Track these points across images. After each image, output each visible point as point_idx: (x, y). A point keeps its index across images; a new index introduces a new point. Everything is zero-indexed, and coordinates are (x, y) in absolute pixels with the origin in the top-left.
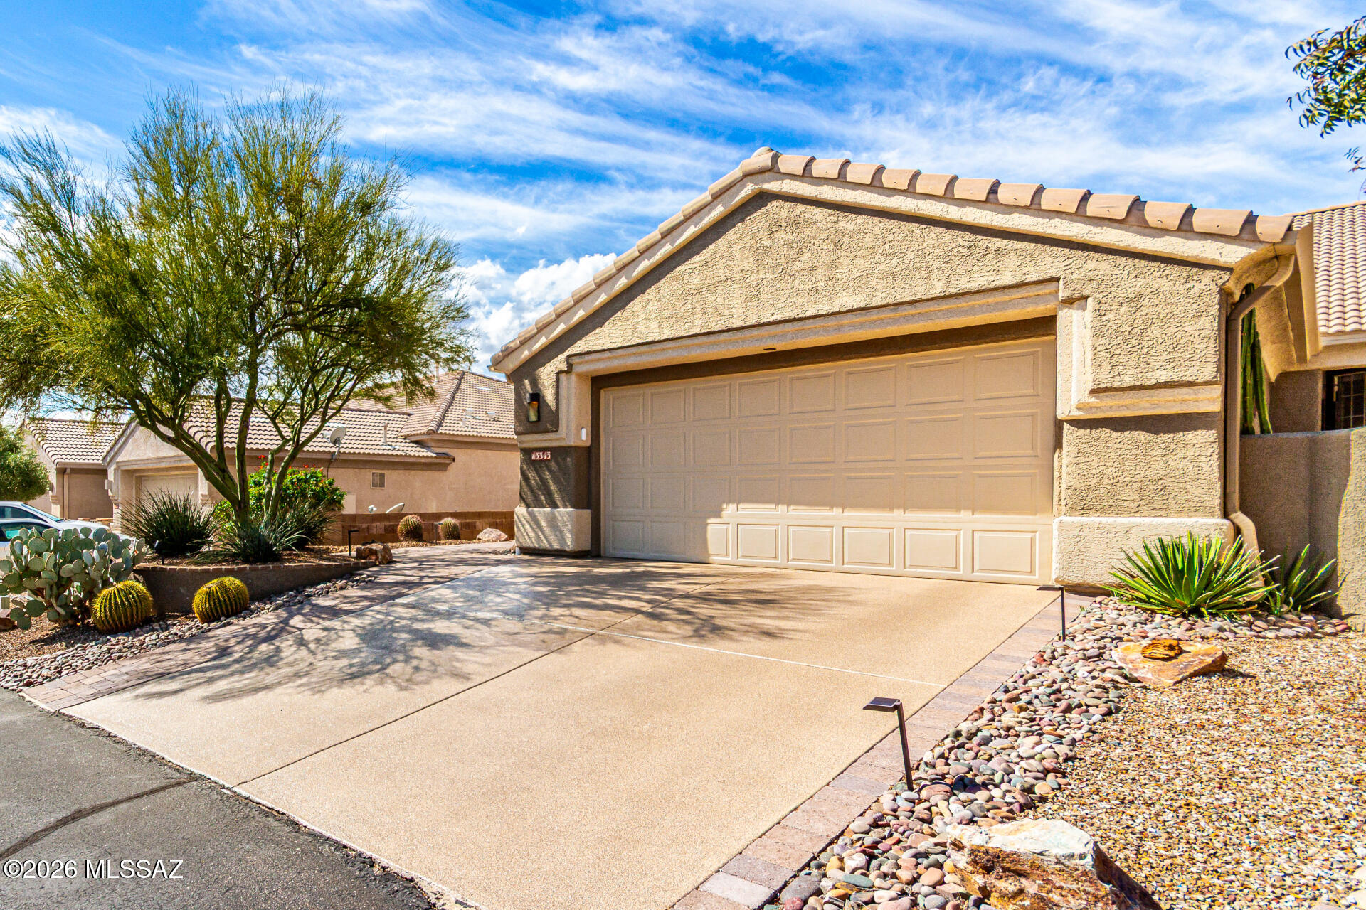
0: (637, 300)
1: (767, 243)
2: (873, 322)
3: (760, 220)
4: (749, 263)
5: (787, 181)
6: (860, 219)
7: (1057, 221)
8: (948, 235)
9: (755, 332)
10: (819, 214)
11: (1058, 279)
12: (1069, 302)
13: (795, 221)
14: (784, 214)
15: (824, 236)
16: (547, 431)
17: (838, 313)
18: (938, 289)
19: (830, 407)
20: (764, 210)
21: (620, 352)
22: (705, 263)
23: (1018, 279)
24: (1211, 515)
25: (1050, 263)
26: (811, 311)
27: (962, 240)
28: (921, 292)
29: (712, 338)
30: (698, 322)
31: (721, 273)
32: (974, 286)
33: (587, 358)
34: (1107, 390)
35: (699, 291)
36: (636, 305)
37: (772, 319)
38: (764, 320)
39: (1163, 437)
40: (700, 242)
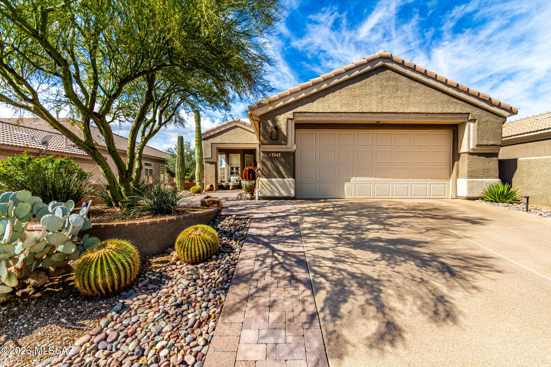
0: (331, 94)
1: (386, 84)
2: (419, 118)
3: (383, 75)
4: (379, 89)
5: (394, 64)
6: (417, 84)
7: (471, 97)
8: (443, 95)
9: (380, 115)
10: (404, 79)
11: (469, 114)
12: (471, 121)
13: (396, 79)
14: (392, 75)
15: (406, 86)
16: (282, 144)
17: (410, 113)
18: (440, 111)
19: (390, 144)
20: (384, 72)
21: (321, 114)
22: (361, 86)
23: (461, 112)
24: (497, 178)
25: (468, 109)
26: (401, 111)
27: (446, 97)
28: (435, 111)
29: (363, 115)
30: (358, 108)
31: (368, 91)
32: (449, 111)
33: (303, 114)
34: (480, 145)
35: (359, 96)
36: (330, 96)
37: (387, 111)
38: (384, 111)
39: (488, 158)
40: (360, 78)
